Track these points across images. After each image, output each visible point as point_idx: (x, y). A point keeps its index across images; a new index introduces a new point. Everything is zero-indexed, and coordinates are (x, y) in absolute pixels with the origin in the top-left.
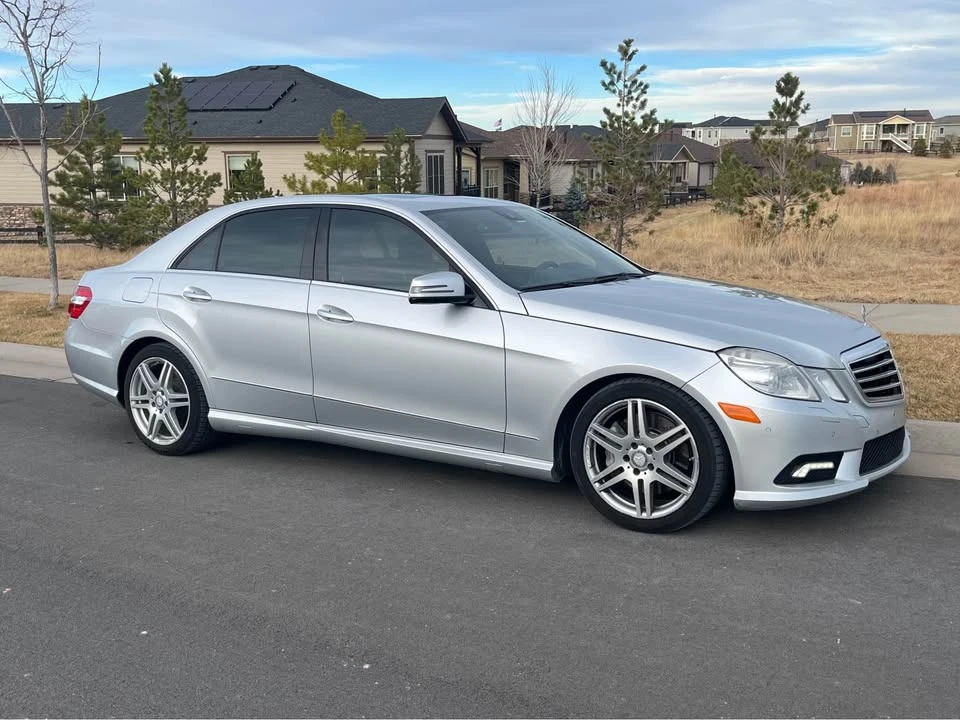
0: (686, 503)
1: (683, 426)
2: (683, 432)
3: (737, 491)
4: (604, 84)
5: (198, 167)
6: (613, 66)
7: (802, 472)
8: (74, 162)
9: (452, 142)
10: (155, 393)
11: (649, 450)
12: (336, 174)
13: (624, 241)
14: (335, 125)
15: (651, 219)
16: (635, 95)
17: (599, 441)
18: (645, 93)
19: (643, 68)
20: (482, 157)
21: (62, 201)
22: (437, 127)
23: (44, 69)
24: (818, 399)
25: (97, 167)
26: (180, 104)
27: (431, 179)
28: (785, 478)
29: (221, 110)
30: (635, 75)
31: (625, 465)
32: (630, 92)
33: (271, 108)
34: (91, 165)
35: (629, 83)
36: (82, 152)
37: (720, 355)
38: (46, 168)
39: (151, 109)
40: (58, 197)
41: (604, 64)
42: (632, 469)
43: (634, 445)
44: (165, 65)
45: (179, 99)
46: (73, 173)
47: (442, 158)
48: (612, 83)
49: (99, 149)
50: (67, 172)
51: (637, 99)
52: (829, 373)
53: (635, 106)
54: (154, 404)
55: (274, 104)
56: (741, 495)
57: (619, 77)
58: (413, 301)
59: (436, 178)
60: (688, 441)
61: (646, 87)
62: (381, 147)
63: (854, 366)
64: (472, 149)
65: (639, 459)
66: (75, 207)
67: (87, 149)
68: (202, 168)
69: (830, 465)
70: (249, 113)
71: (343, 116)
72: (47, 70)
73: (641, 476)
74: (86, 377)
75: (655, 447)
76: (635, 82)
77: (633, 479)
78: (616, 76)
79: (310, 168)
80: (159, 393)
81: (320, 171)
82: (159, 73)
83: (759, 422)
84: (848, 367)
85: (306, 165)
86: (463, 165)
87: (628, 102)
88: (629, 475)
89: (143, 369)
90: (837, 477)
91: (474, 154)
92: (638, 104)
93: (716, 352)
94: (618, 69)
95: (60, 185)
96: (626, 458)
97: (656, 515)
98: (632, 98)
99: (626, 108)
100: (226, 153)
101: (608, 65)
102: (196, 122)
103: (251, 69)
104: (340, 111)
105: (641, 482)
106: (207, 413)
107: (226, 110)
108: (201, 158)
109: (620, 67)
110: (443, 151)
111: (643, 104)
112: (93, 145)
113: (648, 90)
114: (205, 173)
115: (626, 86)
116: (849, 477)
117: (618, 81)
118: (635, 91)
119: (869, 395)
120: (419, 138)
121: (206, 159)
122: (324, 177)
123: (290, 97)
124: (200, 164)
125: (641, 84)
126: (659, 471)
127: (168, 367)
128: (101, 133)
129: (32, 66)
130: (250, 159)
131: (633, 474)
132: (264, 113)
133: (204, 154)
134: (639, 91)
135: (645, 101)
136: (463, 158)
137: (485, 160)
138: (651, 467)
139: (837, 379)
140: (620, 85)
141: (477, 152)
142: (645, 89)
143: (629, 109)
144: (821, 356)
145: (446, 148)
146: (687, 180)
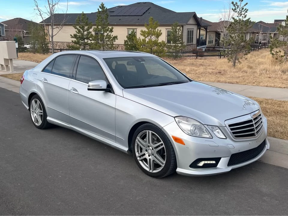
0: (162, 169)
1: (162, 142)
2: (162, 145)
3: (178, 168)
4: (233, 9)
5: (110, 34)
6: (236, 3)
7: (201, 164)
8: (79, 31)
9: (197, 26)
10: (36, 109)
11: (153, 149)
12: (149, 37)
13: (237, 61)
14: (150, 22)
15: (246, 54)
16: (243, 13)
17: (139, 143)
18: (247, 12)
19: (247, 4)
20: (208, 31)
21: (75, 43)
22: (192, 21)
23: (52, 6)
24: (211, 137)
25: (85, 33)
26: (106, 15)
27: (188, 38)
28: (194, 165)
29: (127, 16)
30: (244, 6)
31: (146, 153)
32: (241, 12)
33: (142, 15)
34: (84, 32)
35: (241, 9)
36: (81, 28)
37: (176, 118)
38: (53, 35)
39: (98, 16)
40: (74, 41)
41: (233, 3)
42: (148, 155)
43: (149, 146)
44: (102, 3)
45: (106, 13)
46: (79, 35)
47: (193, 31)
48: (235, 9)
49: (86, 27)
50: (77, 34)
51: (244, 14)
52: (219, 127)
53: (243, 17)
54: (35, 113)
55: (143, 14)
56: (179, 170)
57: (238, 7)
58: (89, 89)
59: (190, 38)
60: (163, 148)
61: (247, 10)
62: (171, 28)
63: (230, 126)
64: (205, 28)
65: (150, 151)
66: (79, 44)
67: (83, 28)
68: (111, 34)
69: (214, 162)
70: (135, 17)
71: (152, 19)
72: (53, 6)
73: (150, 157)
74: (24, 102)
75: (154, 148)
76: (243, 9)
77: (148, 158)
78: (237, 7)
79: (142, 35)
80: (37, 110)
81: (144, 36)
82: (100, 5)
83: (185, 145)
84: (227, 126)
85: (140, 34)
86: (201, 33)
87: (241, 15)
88: (147, 156)
89: (33, 102)
90: (217, 166)
91: (205, 29)
92: (244, 16)
93: (174, 117)
94: (238, 4)
95: (75, 38)
96: (146, 150)
97: (155, 171)
98: (242, 14)
99: (240, 17)
100: (128, 29)
101: (235, 3)
102: (120, 19)
103: (138, 3)
104: (151, 17)
105: (150, 159)
106: (47, 117)
107: (129, 16)
108: (111, 31)
109: (239, 4)
110: (193, 29)
111: (245, 16)
112: (84, 26)
113: (248, 11)
114: (112, 36)
115: (240, 10)
116: (223, 167)
117: (237, 8)
118: (243, 12)
119: (236, 136)
120: (185, 25)
121: (113, 31)
122: (145, 38)
123: (148, 12)
124: (111, 33)
125: (246, 9)
126: (155, 156)
127: (38, 102)
128: (87, 23)
129: (49, 5)
130: (132, 31)
131: (148, 156)
132: (140, 17)
133: (112, 30)
134: (245, 12)
135: (246, 15)
136: (201, 31)
137: (209, 31)
138: (153, 155)
139: (222, 130)
140: (238, 10)
141: (206, 29)
142: (247, 11)
143: (241, 18)
144: (215, 121)
145: (195, 28)
146: (279, 39)
